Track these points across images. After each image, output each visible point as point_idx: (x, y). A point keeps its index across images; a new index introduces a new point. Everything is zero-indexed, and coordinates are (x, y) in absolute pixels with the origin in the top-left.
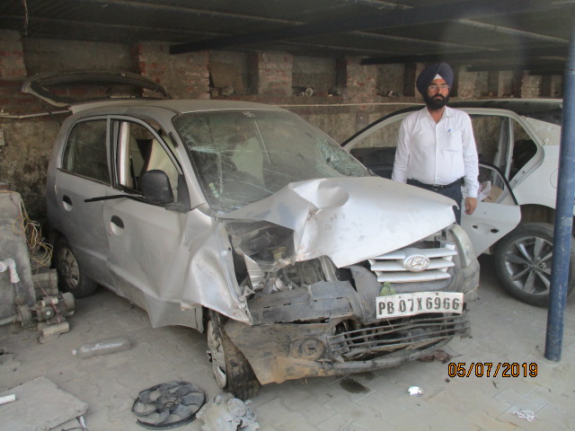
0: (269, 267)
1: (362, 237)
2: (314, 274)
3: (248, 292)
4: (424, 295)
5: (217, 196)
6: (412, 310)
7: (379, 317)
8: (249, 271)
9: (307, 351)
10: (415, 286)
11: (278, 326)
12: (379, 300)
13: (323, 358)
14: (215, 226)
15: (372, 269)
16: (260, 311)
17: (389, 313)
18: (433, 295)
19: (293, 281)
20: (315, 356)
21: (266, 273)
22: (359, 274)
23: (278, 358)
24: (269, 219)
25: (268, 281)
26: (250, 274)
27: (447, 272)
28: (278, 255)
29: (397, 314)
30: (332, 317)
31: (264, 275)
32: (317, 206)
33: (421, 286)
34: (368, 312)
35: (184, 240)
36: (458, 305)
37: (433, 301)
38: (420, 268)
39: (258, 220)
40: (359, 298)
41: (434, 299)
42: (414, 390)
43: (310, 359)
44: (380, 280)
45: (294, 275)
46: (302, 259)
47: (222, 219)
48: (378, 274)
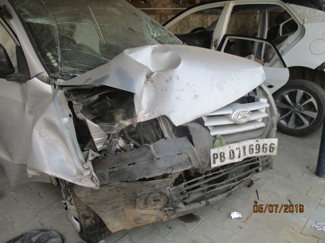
0: (111, 129)
1: (196, 96)
2: (153, 131)
3: (93, 155)
4: (247, 143)
5: (56, 65)
6: (239, 157)
7: (213, 166)
8: (92, 134)
9: (153, 202)
10: (240, 136)
11: (124, 184)
12: (213, 151)
13: (167, 207)
14: (55, 94)
15: (206, 124)
16: (106, 171)
17: (222, 161)
18: (253, 142)
19: (134, 139)
20: (159, 206)
21: (109, 135)
22: (195, 129)
23: (126, 210)
24: (108, 83)
25: (111, 141)
26: (93, 137)
27: (262, 121)
28: (119, 117)
29: (228, 161)
30: (174, 171)
31: (107, 137)
32: (153, 70)
33: (245, 136)
34: (204, 163)
35: (27, 109)
36: (273, 148)
37: (254, 147)
38: (245, 120)
39: (97, 85)
40: (196, 152)
41: (255, 146)
42: (235, 215)
43: (155, 209)
44: (213, 133)
45: (134, 133)
46: (142, 120)
47: (61, 87)
48: (210, 129)
